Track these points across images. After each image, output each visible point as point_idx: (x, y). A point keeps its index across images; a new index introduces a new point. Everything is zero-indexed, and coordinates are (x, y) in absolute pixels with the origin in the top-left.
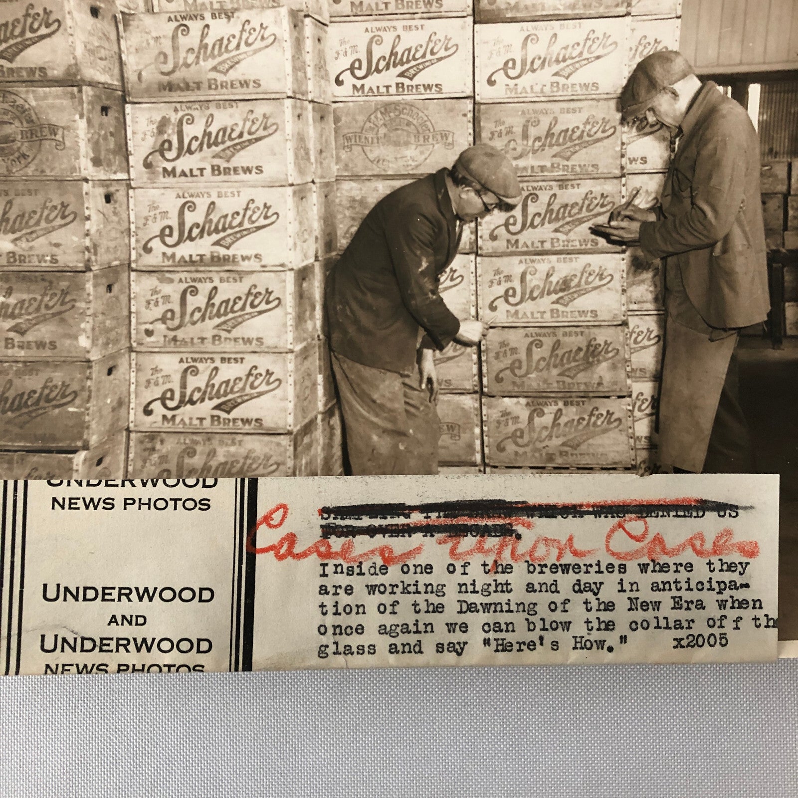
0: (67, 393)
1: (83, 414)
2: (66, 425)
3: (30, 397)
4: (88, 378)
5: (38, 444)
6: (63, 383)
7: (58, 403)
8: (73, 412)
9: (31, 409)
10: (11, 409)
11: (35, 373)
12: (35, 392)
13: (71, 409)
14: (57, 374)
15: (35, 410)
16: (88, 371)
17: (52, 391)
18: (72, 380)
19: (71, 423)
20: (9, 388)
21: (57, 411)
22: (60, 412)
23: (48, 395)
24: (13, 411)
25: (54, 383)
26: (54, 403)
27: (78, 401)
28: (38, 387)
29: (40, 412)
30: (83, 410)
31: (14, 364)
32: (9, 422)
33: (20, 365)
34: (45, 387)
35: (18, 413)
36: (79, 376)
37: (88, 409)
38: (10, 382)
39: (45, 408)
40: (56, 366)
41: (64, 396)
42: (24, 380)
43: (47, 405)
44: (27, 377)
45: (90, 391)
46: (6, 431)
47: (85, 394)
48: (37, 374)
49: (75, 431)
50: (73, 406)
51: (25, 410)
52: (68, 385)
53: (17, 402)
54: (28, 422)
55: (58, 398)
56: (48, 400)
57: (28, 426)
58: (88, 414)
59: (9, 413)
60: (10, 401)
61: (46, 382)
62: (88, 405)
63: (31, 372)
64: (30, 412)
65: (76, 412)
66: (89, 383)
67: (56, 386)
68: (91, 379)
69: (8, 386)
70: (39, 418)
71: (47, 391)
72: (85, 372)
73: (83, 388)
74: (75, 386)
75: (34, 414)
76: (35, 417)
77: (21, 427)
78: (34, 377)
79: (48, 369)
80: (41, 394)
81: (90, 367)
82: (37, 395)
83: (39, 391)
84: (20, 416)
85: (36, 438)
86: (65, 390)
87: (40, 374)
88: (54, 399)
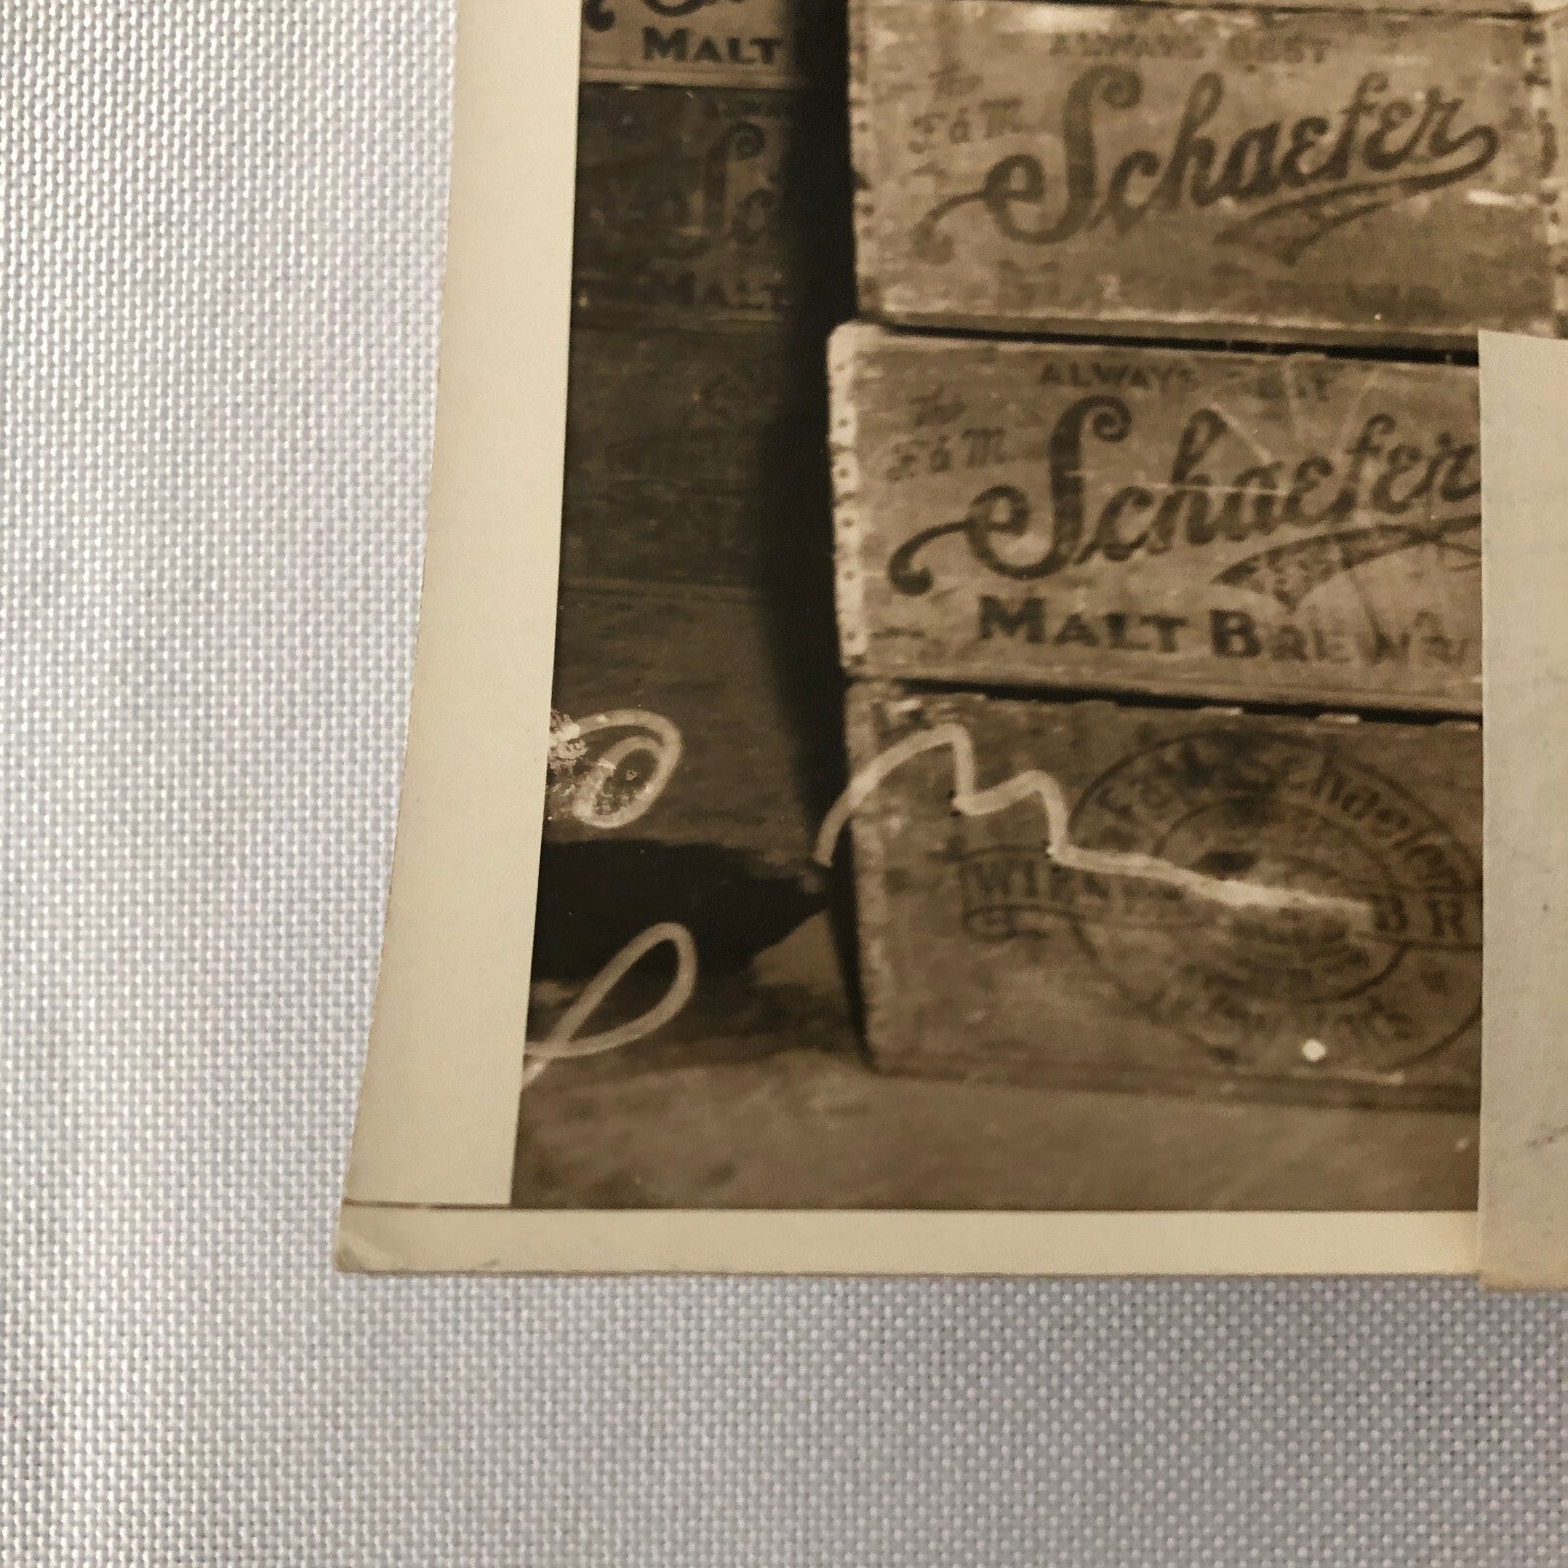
0: (1454, 135)
1: (1532, 214)
2: (1474, 258)
3: (1300, 145)
4: (1533, 79)
5: (1374, 326)
6: (1433, 97)
7: (1423, 171)
8: (1489, 211)
9: (1314, 188)
10: (1231, 184)
11: (1309, 53)
12: (1321, 126)
13: (1481, 197)
14: (1400, 60)
15: (1333, 194)
16: (1529, 54)
17: (1389, 125)
18: (1468, 83)
19: (1490, 249)
20: (1211, 110)
21: (1423, 201)
22: (1435, 204)
23: (1376, 139)
24: (1243, 195)
25: (1396, 92)
26: (1406, 169)
27: (1502, 166)
28: (1333, 107)
29: (1358, 201)
30: (1529, 200)
31: (1218, 16)
32: (1231, 235)
33: (1246, 21)
34: (1357, 109)
35: (1261, 205)
36: (1493, 70)
37: (1549, 198)
38: (1212, 82)
39: (1372, 188)
40: (1395, 29)
41: (1442, 146)
42: (1270, 81)
43: (1378, 176)
44: (1280, 69)
45: (1548, 130)
46: (1225, 270)
47: (1531, 142)
48: (1319, 59)
49: (1516, 280)
50: (1488, 182)
51: (1288, 194)
52: (1455, 106)
53: (1251, 161)
54: (1312, 239)
55: (1422, 148)
56: (1381, 160)
57: (1314, 253)
58: (1555, 218)
59: (1227, 203)
60: (1221, 158)
61: (1362, 89)
62: (1550, 183)
63: (1293, 48)
64: (1313, 201)
65: (1504, 210)
66: (1538, 99)
67: (1405, 108)
68: (1546, 83)
69: (1205, 97)
70: (1353, 228)
71: (1368, 125)
72: (1514, 56)
73: (1517, 118)
74: (1483, 110)
75: (1329, 211)
76: (1339, 221)
77: (1289, 258)
78: (1307, 66)
79: (1362, 40)
80: (1347, 135)
81: (1535, 39)
82: (1329, 139)
83: (1337, 123)
84: (1274, 213)
85: (1359, 302)
86: (1444, 124)
87: (1332, 58)
88: (1404, 154)
